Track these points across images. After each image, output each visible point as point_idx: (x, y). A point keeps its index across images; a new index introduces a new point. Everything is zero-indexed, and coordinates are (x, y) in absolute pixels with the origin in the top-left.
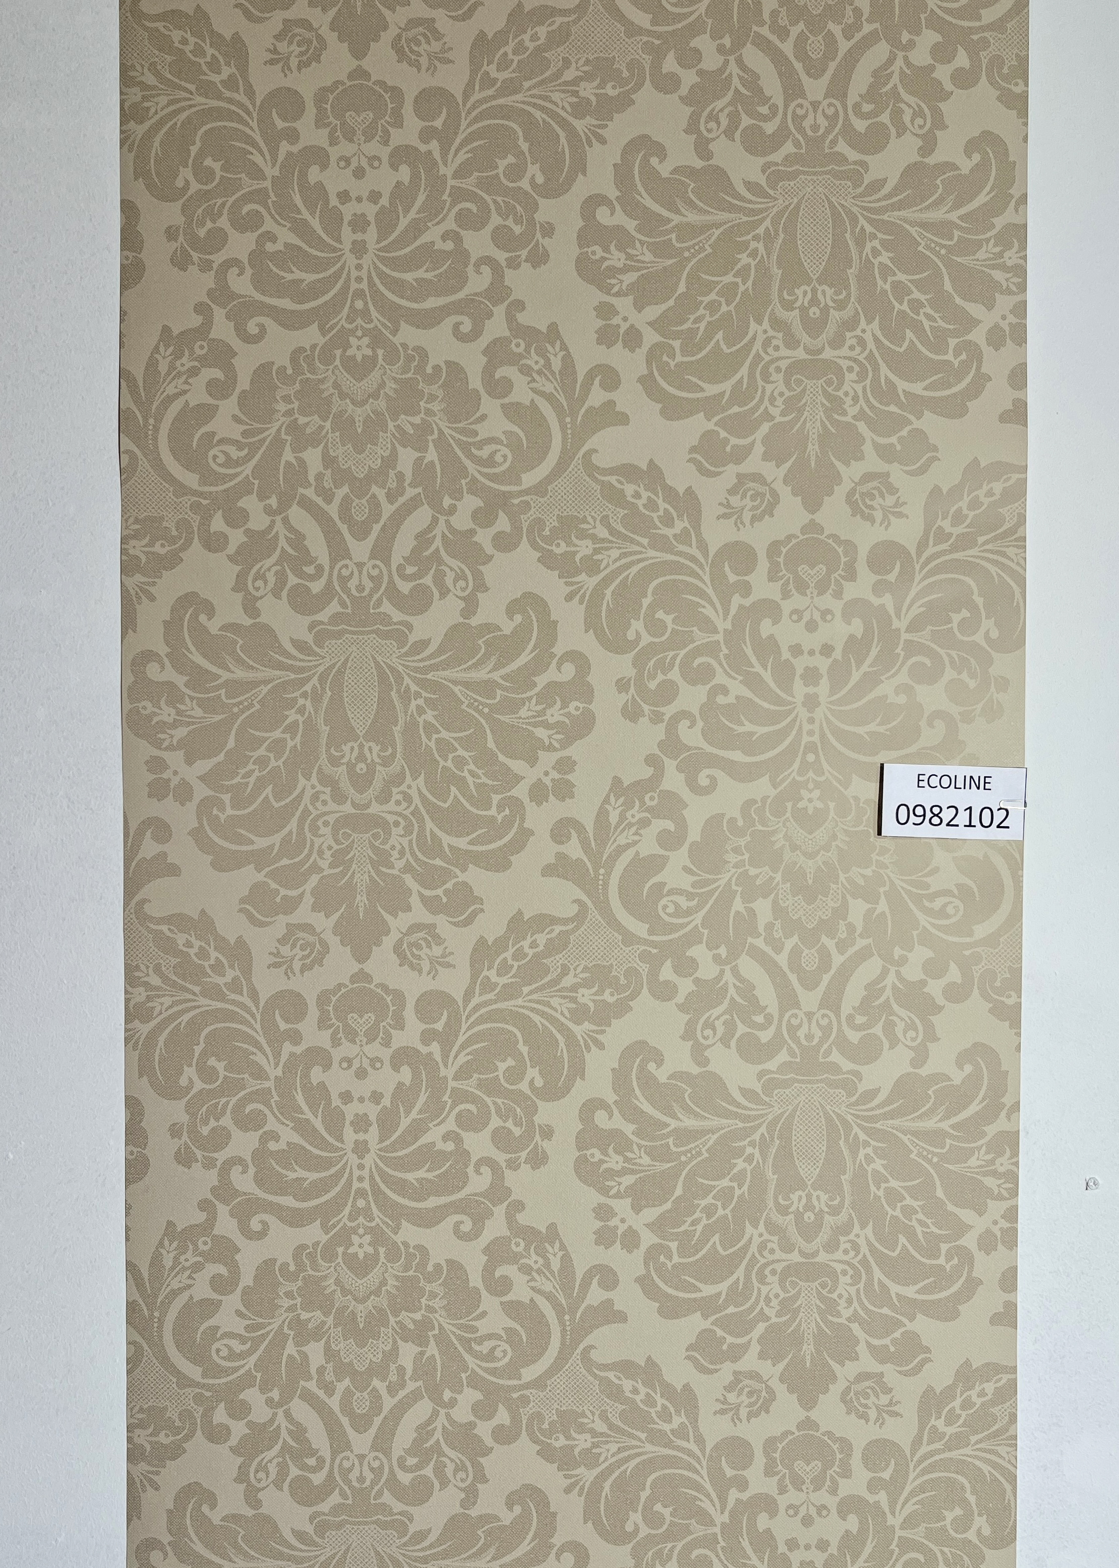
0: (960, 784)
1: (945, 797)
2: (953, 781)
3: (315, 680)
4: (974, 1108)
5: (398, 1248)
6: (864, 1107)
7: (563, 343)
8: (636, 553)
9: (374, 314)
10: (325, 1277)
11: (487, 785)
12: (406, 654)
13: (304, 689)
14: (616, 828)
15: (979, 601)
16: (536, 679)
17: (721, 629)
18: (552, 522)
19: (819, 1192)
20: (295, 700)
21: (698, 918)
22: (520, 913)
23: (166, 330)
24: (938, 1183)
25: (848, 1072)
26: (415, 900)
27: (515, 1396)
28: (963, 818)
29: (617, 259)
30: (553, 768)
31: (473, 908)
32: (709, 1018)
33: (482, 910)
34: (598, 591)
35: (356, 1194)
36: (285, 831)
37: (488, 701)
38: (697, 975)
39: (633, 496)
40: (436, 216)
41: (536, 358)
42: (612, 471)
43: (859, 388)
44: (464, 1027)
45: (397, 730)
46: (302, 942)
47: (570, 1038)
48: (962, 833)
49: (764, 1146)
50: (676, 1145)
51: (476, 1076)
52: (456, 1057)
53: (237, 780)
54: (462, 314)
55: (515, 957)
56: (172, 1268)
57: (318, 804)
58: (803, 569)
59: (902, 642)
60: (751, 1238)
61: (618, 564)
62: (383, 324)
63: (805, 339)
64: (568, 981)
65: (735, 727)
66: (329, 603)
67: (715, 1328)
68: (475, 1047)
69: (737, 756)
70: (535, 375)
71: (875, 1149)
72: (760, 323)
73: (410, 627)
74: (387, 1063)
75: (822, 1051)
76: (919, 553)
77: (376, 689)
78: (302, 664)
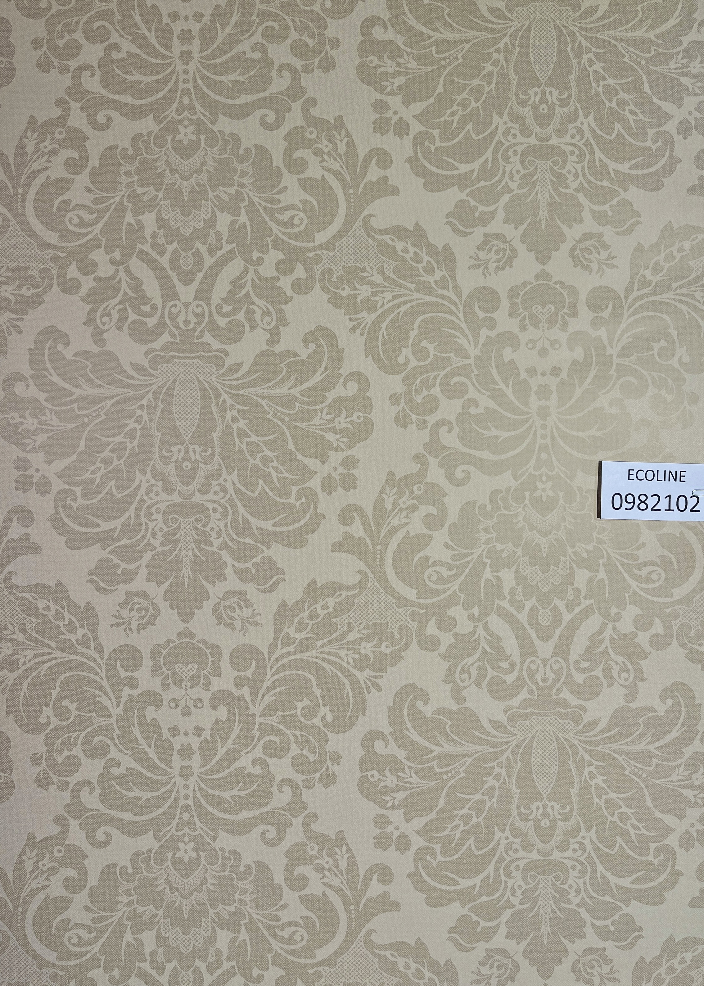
0: (661, 477)
1: (650, 488)
2: (656, 475)
3: (150, 396)
4: (674, 734)
5: (217, 853)
6: (587, 734)
7: (347, 131)
8: (404, 295)
9: (198, 107)
10: (157, 878)
11: (288, 478)
12: (223, 375)
13: (142, 402)
14: (391, 512)
15: (674, 333)
16: (326, 394)
17: (472, 355)
18: (338, 271)
19: (553, 803)
20: (134, 411)
21: (456, 585)
22: (314, 581)
23: (32, 119)
24: (647, 794)
25: (576, 706)
26: (229, 571)
27: (310, 972)
28: (664, 505)
29: (389, 66)
30: (340, 464)
31: (276, 578)
32: (466, 664)
33: (284, 580)
34: (376, 324)
35: (182, 809)
36: (126, 516)
37: (288, 412)
38: (456, 630)
39: (402, 251)
40: (247, 31)
41: (326, 143)
42: (384, 232)
43: (579, 167)
44: (269, 674)
45: (216, 435)
46: (137, 606)
47: (354, 680)
48: (662, 516)
49: (509, 766)
50: (439, 767)
51: (279, 713)
52: (263, 697)
53: (87, 475)
54: (268, 108)
55: (310, 618)
56: (33, 872)
57: (152, 495)
58: (537, 308)
59: (614, 366)
60: (499, 841)
61: (390, 304)
62: (205, 116)
63: (536, 128)
64: (353, 636)
65: (484, 432)
66: (161, 335)
67: (471, 914)
68: (279, 689)
69: (486, 455)
70: (325, 157)
71: (597, 767)
72: (501, 117)
73: (226, 354)
74: (207, 703)
75: (555, 690)
76: (627, 295)
77: (199, 402)
78: (140, 383)
